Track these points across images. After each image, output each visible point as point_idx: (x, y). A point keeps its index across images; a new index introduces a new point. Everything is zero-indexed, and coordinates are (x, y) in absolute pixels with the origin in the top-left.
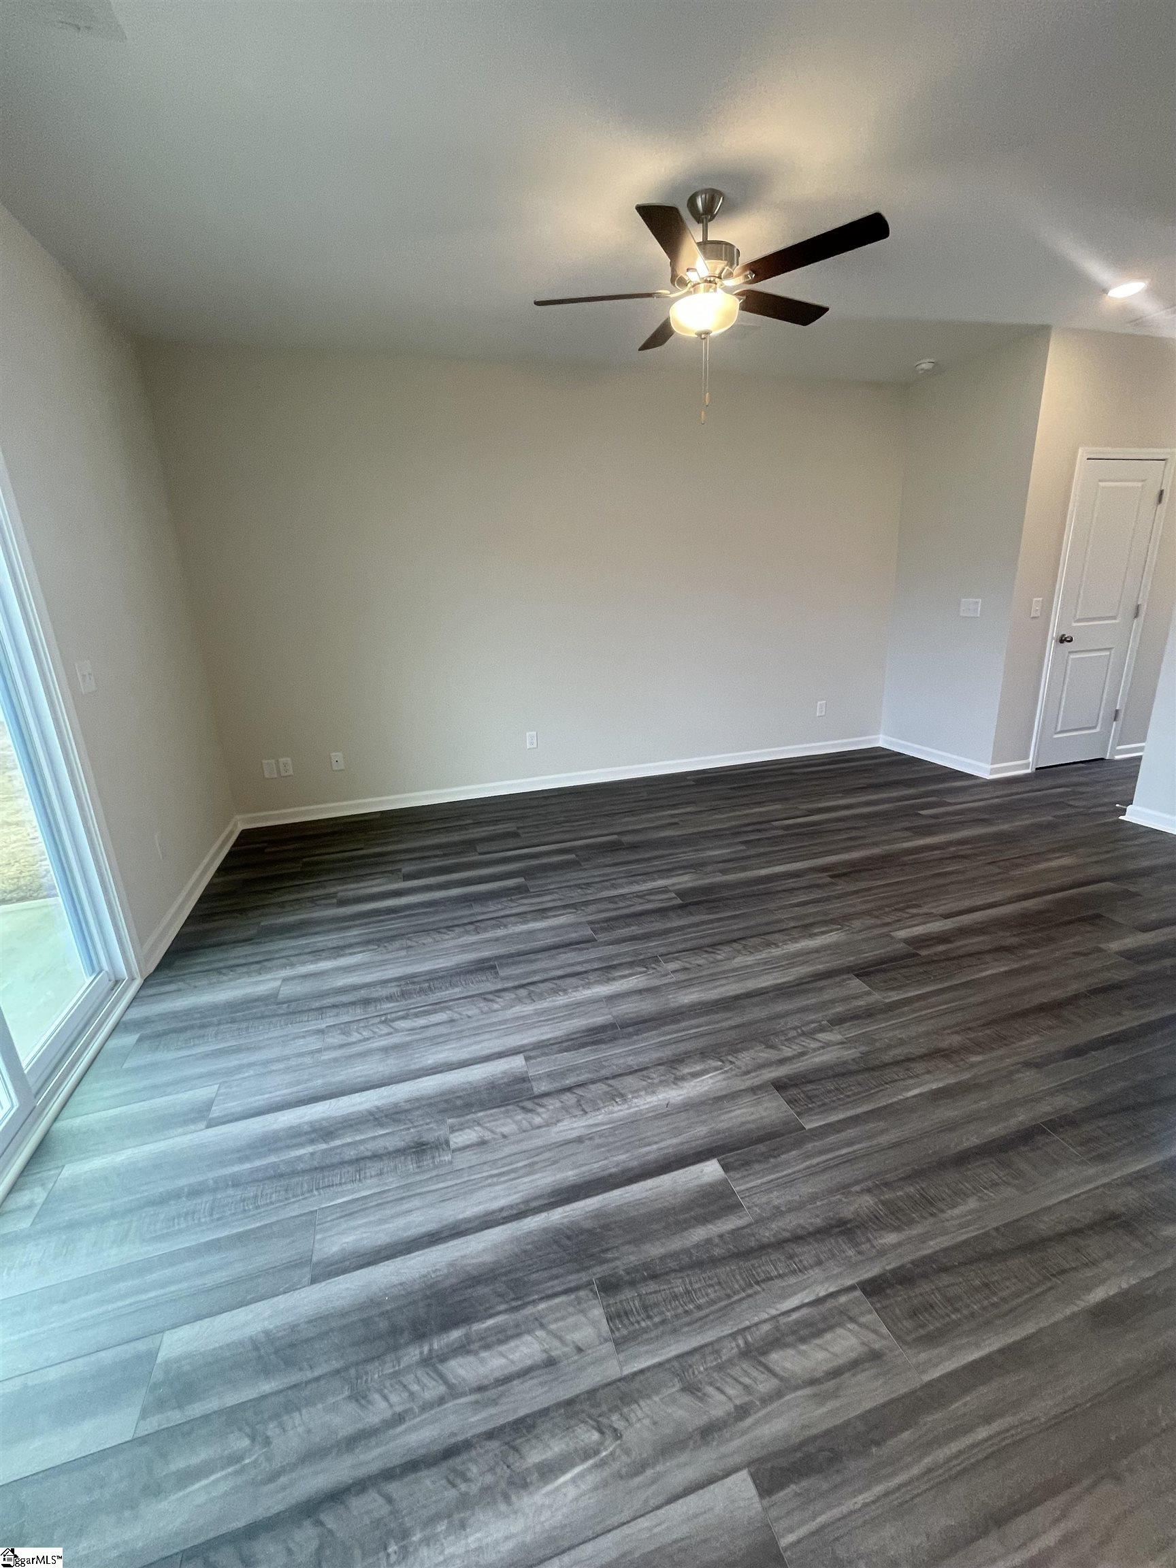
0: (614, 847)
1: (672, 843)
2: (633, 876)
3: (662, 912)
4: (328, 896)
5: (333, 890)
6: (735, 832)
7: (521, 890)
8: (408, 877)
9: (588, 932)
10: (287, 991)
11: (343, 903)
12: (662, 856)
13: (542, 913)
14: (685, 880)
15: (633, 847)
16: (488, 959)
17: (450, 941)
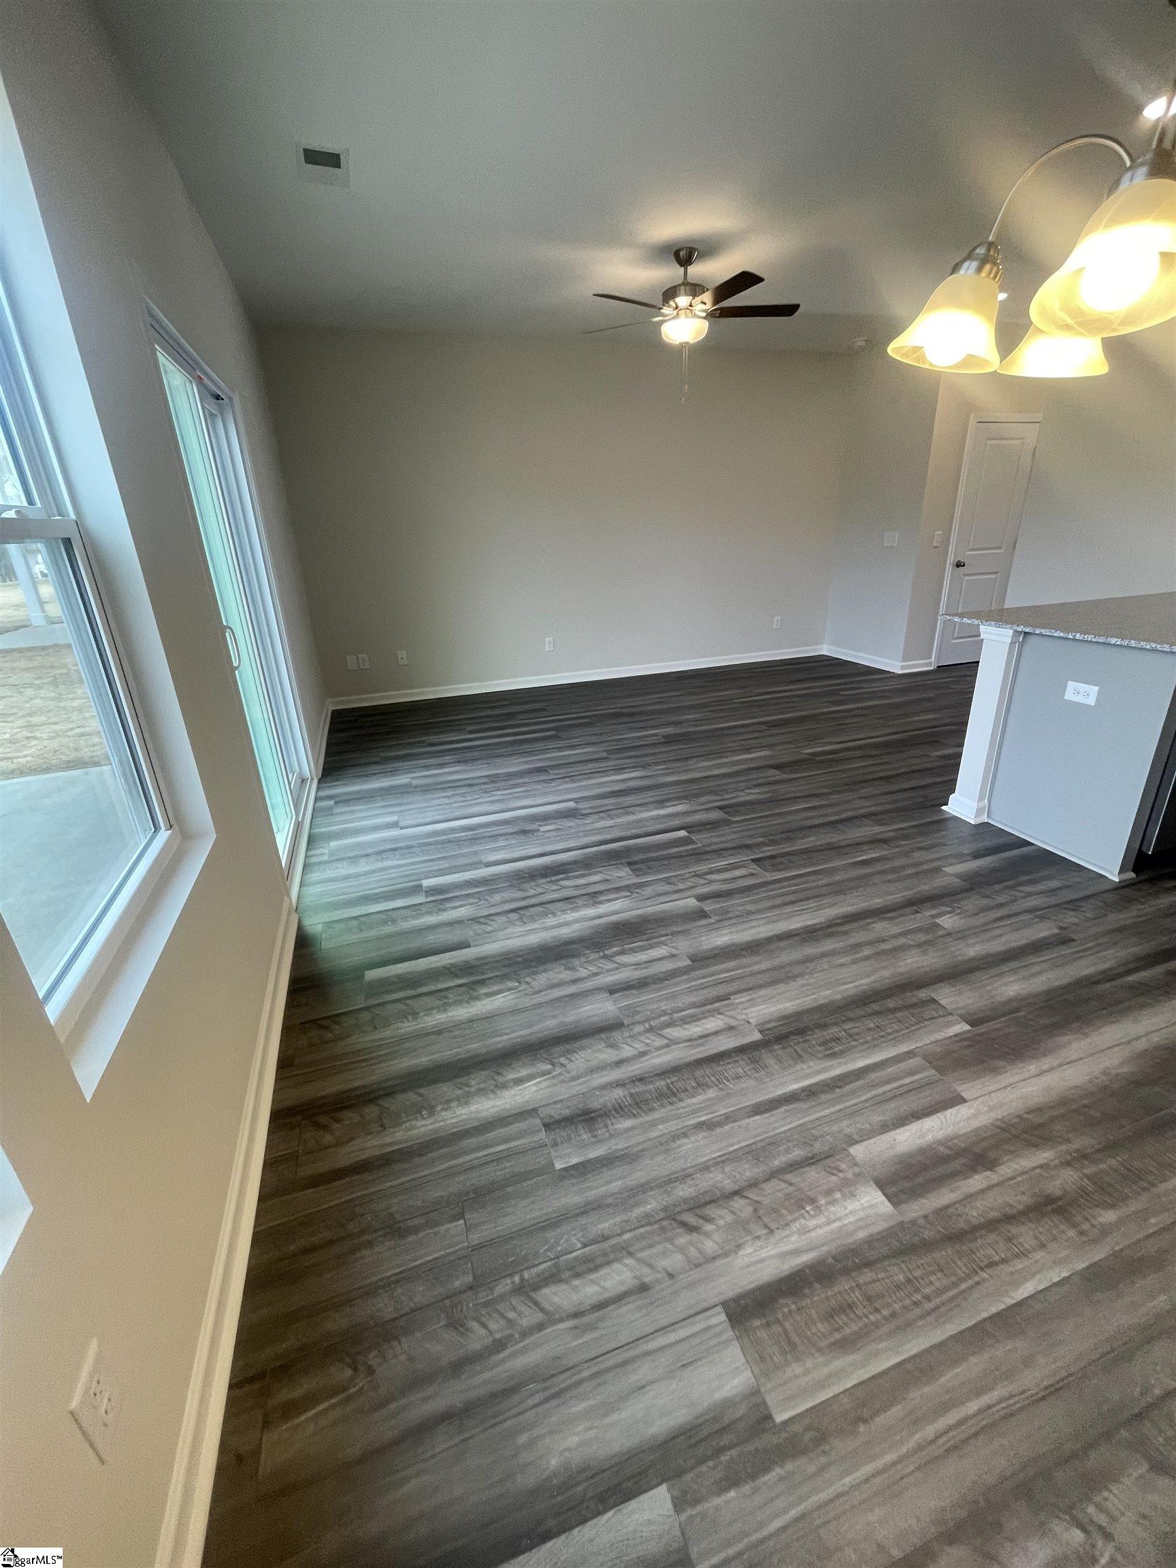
0: (617, 715)
1: (660, 712)
2: (632, 729)
3: (654, 745)
4: (423, 742)
5: (423, 739)
6: (705, 706)
7: (557, 738)
8: (471, 732)
9: (605, 755)
10: (415, 782)
11: (431, 745)
12: (654, 719)
13: (572, 747)
14: (670, 730)
15: (631, 715)
16: (543, 767)
17: (513, 760)
